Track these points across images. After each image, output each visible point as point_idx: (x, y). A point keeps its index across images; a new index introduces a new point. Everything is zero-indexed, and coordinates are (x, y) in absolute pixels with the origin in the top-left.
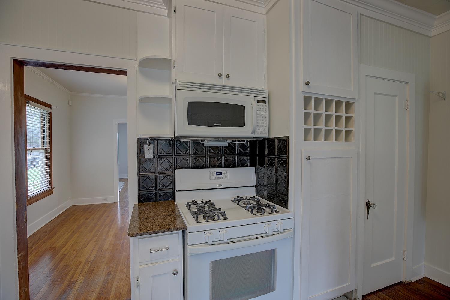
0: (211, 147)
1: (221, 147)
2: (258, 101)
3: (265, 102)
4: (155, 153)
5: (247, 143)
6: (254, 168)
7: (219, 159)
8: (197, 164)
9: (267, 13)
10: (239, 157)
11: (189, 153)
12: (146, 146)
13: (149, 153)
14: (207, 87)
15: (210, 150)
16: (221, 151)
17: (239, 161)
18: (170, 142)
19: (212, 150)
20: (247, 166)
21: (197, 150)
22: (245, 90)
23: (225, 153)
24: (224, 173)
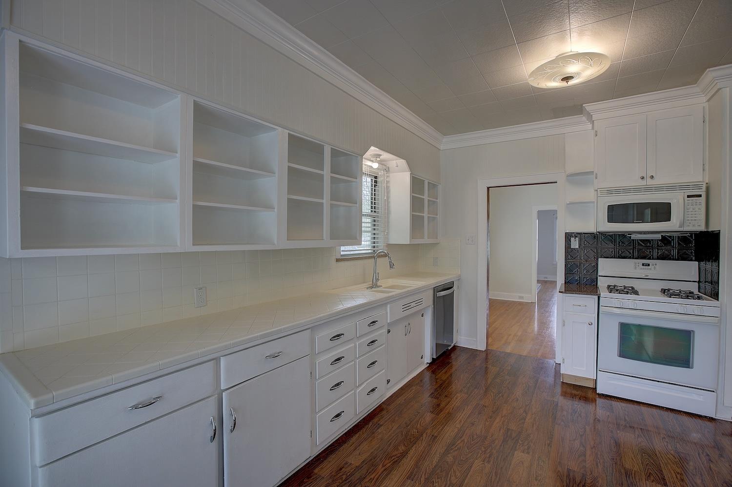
0: (641, 240)
1: (653, 240)
2: (689, 196)
3: (700, 196)
4: (580, 245)
5: (691, 236)
6: (697, 262)
7: (650, 252)
8: (623, 255)
9: (708, 101)
10: (678, 251)
11: (615, 245)
12: (572, 239)
13: (575, 244)
14: (626, 191)
15: (638, 242)
16: (653, 244)
17: (678, 255)
18: (595, 236)
19: (641, 243)
20: (691, 260)
21: (623, 243)
22: (671, 188)
23: (658, 246)
24: (653, 265)
